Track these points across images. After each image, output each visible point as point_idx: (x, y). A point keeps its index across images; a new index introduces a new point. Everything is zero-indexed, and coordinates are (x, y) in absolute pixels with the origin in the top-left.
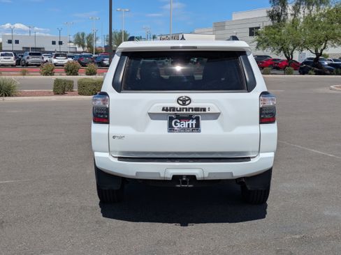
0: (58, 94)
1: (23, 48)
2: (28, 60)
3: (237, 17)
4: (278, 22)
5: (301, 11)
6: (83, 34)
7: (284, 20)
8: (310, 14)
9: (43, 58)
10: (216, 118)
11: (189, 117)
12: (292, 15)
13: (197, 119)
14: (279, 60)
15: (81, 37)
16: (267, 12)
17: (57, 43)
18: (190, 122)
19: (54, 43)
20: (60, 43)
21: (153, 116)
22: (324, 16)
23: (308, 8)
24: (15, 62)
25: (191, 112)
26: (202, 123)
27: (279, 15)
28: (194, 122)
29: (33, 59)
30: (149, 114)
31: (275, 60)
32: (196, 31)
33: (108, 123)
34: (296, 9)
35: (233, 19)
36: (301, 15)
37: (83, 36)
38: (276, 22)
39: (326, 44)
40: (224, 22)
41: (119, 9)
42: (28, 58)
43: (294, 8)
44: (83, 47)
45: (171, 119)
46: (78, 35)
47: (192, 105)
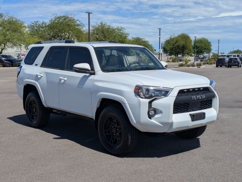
39: (5, 45)
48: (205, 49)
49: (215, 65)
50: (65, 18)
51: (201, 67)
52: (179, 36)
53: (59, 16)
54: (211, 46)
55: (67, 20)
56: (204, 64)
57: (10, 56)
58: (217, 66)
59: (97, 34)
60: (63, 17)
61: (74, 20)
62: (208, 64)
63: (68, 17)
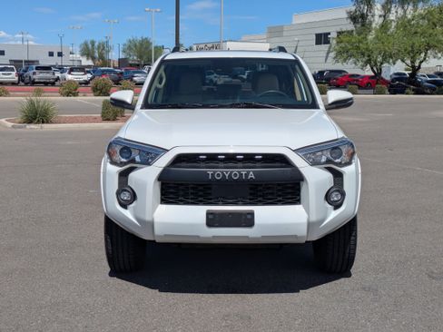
0: (108, 120)
1: (11, 61)
2: (35, 77)
3: (300, 19)
4: (363, 25)
5: (393, 10)
6: (93, 43)
7: (371, 23)
8: (405, 15)
9: (54, 74)
12: (380, 16)
14: (358, 75)
15: (90, 46)
16: (348, 13)
17: (56, 54)
19: (51, 54)
20: (60, 54)
22: (423, 18)
23: (403, 8)
24: (17, 79)
27: (363, 17)
29: (41, 75)
31: (353, 75)
32: (243, 38)
34: (386, 9)
35: (294, 23)
36: (392, 17)
37: (93, 45)
38: (359, 26)
39: (426, 54)
40: (282, 27)
41: (147, 9)
42: (34, 73)
43: (383, 7)
44: (93, 59)
46: (86, 44)
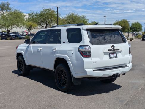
10: (120, 53)
11: (114, 53)
13: (116, 53)
18: (114, 54)
21: (105, 53)
25: (114, 51)
26: (118, 54)
28: (115, 54)
30: (104, 52)
33: (91, 57)
39: (12, 26)
45: (109, 54)
47: (115, 48)
48: (138, 29)
49: (142, 39)
50: (49, 10)
51: (133, 40)
52: (121, 21)
53: (45, 9)
54: (142, 27)
55: (50, 11)
56: (135, 38)
57: (17, 33)
58: (143, 40)
59: (69, 20)
60: (47, 9)
61: (55, 11)
62: (138, 38)
63: (51, 10)
